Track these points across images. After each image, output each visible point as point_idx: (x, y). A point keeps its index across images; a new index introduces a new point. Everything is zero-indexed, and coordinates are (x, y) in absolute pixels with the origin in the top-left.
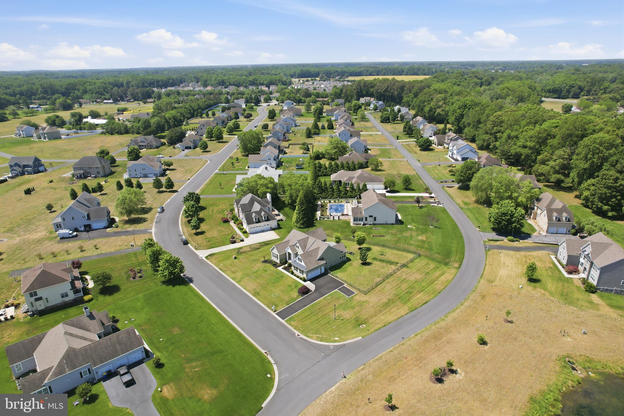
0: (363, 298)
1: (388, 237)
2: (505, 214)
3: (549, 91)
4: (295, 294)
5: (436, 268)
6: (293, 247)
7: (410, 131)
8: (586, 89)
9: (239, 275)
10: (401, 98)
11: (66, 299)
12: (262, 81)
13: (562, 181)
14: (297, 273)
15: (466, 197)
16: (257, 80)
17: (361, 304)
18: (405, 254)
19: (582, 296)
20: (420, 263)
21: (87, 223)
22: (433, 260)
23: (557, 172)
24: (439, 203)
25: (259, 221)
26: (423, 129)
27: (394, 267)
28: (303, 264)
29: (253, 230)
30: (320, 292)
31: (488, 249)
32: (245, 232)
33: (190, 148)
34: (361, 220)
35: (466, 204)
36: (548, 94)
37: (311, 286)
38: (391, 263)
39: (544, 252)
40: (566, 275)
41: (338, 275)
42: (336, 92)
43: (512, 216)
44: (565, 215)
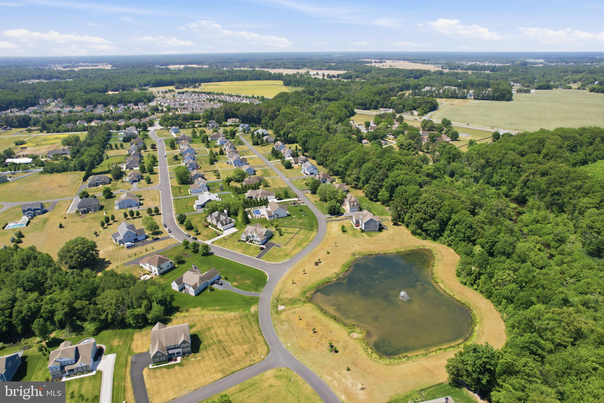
0: (285, 247)
1: (286, 223)
2: (332, 206)
3: (359, 104)
4: (259, 250)
5: (309, 232)
6: (251, 233)
7: (276, 154)
8: (381, 102)
9: (231, 248)
10: (260, 120)
11: (169, 268)
12: (129, 100)
13: (357, 185)
14: (257, 243)
15: (316, 198)
16: (124, 99)
17: (285, 249)
18: (295, 229)
19: (359, 234)
20: (303, 231)
21: (136, 238)
22: (307, 229)
23: (355, 181)
24: (303, 203)
25: (227, 224)
26: (284, 153)
27: (292, 235)
28: (259, 238)
29: (225, 228)
30: (268, 248)
31: (327, 222)
32: (221, 230)
33: (136, 181)
34: (272, 216)
35: (316, 202)
36: (358, 107)
37: (264, 247)
38: (291, 233)
39: (348, 220)
40: (355, 227)
41: (272, 241)
42: (207, 115)
43: (335, 207)
44: (356, 203)
